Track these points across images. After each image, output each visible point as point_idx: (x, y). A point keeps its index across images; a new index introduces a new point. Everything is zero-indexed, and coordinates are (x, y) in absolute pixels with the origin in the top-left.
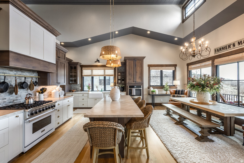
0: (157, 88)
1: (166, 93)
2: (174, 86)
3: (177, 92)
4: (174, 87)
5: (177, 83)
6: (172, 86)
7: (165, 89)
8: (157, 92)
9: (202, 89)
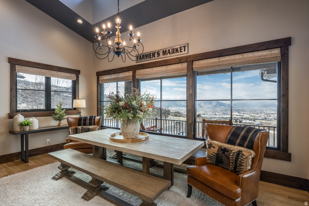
0: (36, 116)
1: (59, 125)
2: (75, 109)
3: (82, 122)
4: (75, 111)
5: (81, 103)
6: (70, 109)
7: (57, 116)
8: (36, 123)
9: (134, 115)
